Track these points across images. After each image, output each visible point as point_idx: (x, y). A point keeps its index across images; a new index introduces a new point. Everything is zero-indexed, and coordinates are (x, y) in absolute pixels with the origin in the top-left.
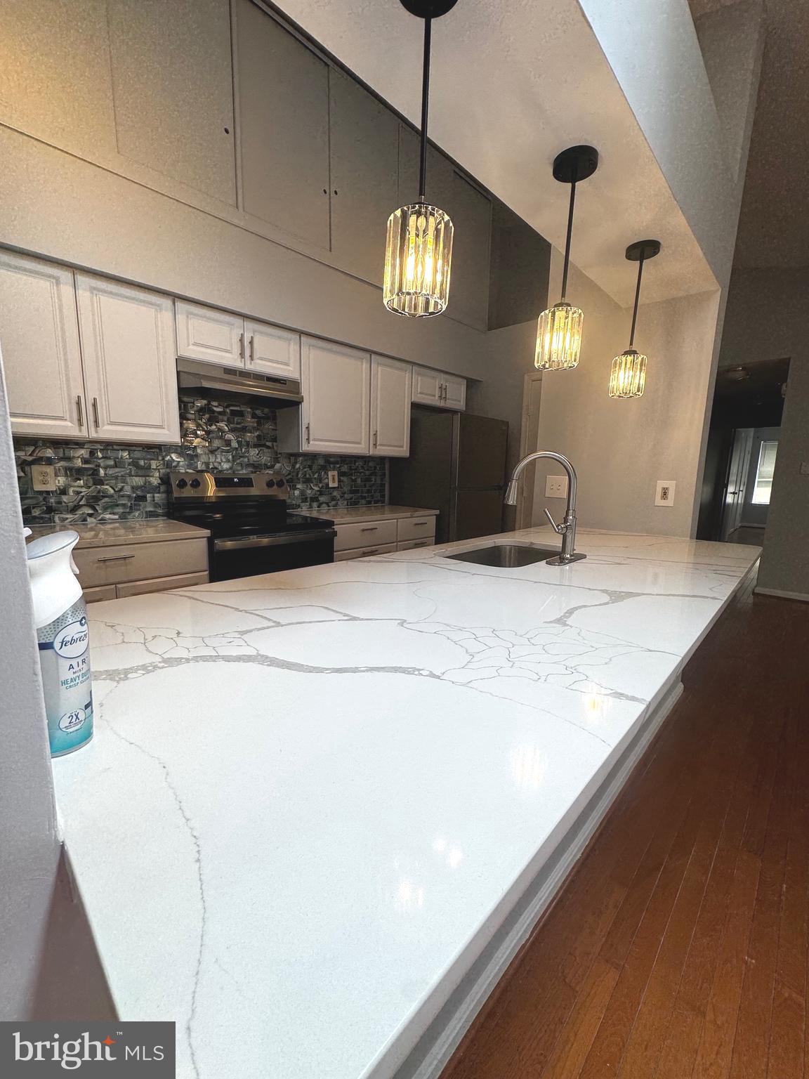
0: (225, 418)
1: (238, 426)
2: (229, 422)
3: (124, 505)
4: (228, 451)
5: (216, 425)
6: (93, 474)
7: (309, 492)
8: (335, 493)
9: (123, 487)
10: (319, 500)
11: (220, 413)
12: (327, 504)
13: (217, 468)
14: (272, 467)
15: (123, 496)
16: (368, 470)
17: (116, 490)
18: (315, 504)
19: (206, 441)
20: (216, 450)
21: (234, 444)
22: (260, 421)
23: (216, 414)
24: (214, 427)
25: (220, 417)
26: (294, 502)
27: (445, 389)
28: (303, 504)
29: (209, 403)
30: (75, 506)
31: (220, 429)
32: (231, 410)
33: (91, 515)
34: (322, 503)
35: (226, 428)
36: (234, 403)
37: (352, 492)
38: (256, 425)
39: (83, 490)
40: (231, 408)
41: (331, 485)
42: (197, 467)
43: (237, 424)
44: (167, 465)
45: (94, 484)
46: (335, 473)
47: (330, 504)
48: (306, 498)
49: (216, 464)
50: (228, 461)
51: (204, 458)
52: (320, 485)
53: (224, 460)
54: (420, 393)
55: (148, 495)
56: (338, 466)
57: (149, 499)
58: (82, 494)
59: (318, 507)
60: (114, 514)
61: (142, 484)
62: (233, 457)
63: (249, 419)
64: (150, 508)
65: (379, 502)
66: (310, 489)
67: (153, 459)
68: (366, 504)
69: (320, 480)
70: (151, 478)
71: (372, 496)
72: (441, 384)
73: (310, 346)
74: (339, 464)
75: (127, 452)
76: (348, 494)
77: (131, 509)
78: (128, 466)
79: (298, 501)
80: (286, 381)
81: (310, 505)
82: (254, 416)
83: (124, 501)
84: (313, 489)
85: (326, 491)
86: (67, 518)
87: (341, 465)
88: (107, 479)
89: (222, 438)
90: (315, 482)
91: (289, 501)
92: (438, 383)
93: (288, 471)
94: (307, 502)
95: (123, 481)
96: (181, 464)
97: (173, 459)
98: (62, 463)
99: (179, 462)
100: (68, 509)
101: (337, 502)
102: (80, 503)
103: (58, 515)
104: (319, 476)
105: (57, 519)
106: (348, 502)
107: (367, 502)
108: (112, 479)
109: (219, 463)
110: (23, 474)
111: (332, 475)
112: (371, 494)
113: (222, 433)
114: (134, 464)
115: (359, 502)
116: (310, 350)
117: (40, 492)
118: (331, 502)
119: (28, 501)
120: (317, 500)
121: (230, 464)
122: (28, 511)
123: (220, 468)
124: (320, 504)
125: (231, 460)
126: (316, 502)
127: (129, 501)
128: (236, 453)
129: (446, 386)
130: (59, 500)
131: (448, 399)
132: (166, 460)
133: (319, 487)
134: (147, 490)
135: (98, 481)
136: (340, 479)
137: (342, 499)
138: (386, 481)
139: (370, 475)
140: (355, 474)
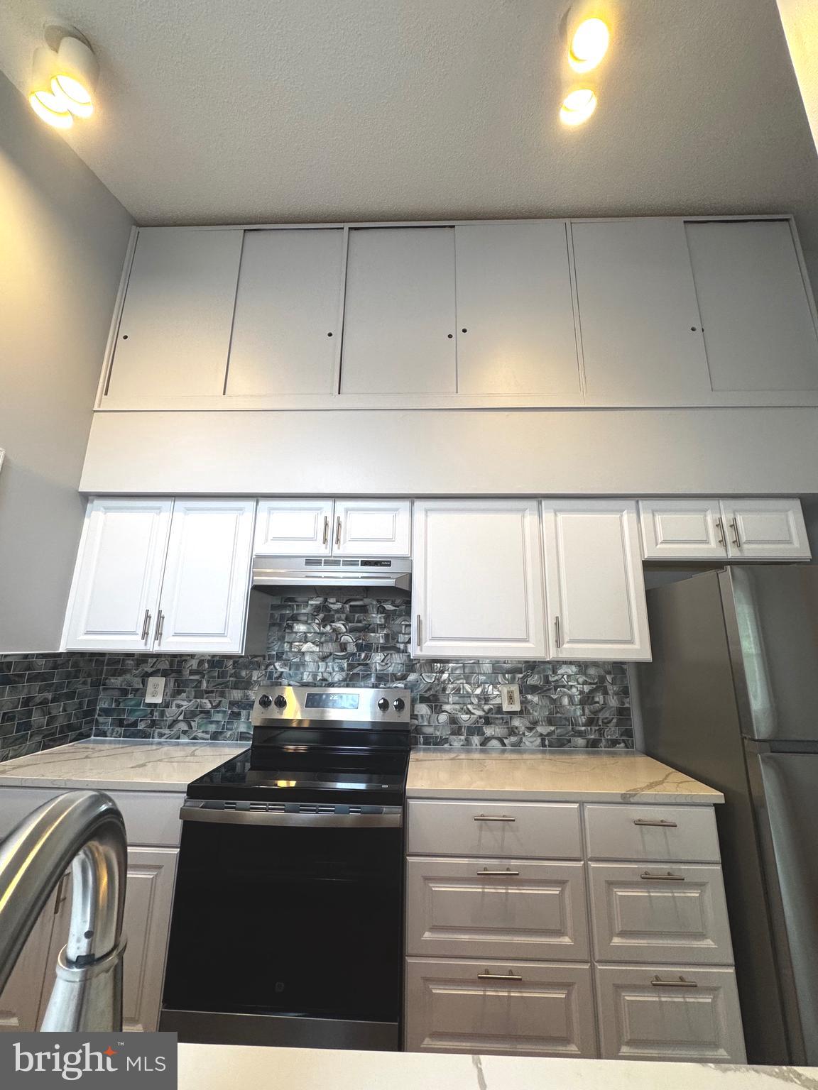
0: (343, 616)
1: (360, 625)
2: (348, 620)
3: (218, 722)
4: (343, 658)
5: (331, 626)
6: (196, 687)
7: (465, 717)
8: (516, 722)
9: (220, 701)
10: (484, 734)
11: (337, 611)
12: (500, 740)
13: (326, 680)
14: (404, 677)
15: (218, 712)
16: (585, 683)
17: (214, 704)
18: (476, 740)
19: (317, 645)
20: (328, 657)
21: (352, 648)
22: (389, 616)
23: (332, 613)
24: (328, 628)
25: (336, 616)
26: (438, 733)
27: (734, 526)
28: (454, 737)
29: (326, 600)
30: (174, 721)
31: (334, 630)
32: (351, 606)
33: (185, 732)
34: (488, 739)
35: (343, 627)
36: (353, 597)
37: (550, 721)
38: (383, 620)
39: (185, 703)
40: (352, 603)
41: (506, 708)
42: (302, 678)
43: (357, 622)
44: (269, 676)
45: (195, 697)
46: (515, 688)
47: (506, 741)
48: (460, 728)
49: (326, 675)
50: (342, 670)
51: (311, 667)
52: (486, 707)
53: (336, 669)
55: (244, 713)
56: (521, 676)
57: (243, 718)
58: (183, 708)
59: (481, 745)
60: (206, 732)
61: (240, 698)
62: (349, 665)
63: (374, 615)
64: (243, 728)
65: (619, 744)
66: (467, 714)
67: (256, 669)
68: (587, 747)
69: (485, 698)
70: (250, 692)
71: (601, 732)
72: (720, 519)
73: (427, 511)
74: (521, 673)
75: (231, 662)
76: (542, 725)
77: (223, 729)
78: (230, 677)
79: (444, 732)
80: (390, 561)
81: (467, 739)
82: (382, 610)
83: (218, 717)
84: (473, 714)
85: (497, 718)
86: (165, 734)
87: (526, 677)
88: (207, 692)
89: (336, 641)
90: (475, 701)
91: (429, 730)
92: (710, 519)
93: (429, 685)
94: (461, 735)
95: (222, 694)
96: (284, 675)
97: (276, 669)
98: (174, 675)
99: (282, 672)
100: (168, 723)
101: (521, 739)
102: (179, 718)
103: (158, 730)
104: (483, 692)
105: (156, 734)
106: (543, 740)
107: (590, 742)
108: (212, 692)
109: (330, 673)
110: (141, 686)
111: (509, 692)
112: (597, 728)
113: (337, 635)
114: (236, 675)
115: (569, 741)
116: (427, 516)
117: (150, 705)
118: (507, 738)
119: (137, 713)
120: (480, 732)
121: (344, 674)
122: (135, 724)
123: (330, 680)
124: (485, 740)
125: (346, 668)
126: (478, 735)
127: (224, 718)
128: (353, 659)
129: (735, 520)
130: (162, 714)
131: (748, 542)
132: (269, 670)
133: (484, 711)
134: (243, 705)
135: (199, 694)
136: (526, 698)
137: (531, 734)
138: (633, 703)
139: (591, 691)
140: (556, 690)
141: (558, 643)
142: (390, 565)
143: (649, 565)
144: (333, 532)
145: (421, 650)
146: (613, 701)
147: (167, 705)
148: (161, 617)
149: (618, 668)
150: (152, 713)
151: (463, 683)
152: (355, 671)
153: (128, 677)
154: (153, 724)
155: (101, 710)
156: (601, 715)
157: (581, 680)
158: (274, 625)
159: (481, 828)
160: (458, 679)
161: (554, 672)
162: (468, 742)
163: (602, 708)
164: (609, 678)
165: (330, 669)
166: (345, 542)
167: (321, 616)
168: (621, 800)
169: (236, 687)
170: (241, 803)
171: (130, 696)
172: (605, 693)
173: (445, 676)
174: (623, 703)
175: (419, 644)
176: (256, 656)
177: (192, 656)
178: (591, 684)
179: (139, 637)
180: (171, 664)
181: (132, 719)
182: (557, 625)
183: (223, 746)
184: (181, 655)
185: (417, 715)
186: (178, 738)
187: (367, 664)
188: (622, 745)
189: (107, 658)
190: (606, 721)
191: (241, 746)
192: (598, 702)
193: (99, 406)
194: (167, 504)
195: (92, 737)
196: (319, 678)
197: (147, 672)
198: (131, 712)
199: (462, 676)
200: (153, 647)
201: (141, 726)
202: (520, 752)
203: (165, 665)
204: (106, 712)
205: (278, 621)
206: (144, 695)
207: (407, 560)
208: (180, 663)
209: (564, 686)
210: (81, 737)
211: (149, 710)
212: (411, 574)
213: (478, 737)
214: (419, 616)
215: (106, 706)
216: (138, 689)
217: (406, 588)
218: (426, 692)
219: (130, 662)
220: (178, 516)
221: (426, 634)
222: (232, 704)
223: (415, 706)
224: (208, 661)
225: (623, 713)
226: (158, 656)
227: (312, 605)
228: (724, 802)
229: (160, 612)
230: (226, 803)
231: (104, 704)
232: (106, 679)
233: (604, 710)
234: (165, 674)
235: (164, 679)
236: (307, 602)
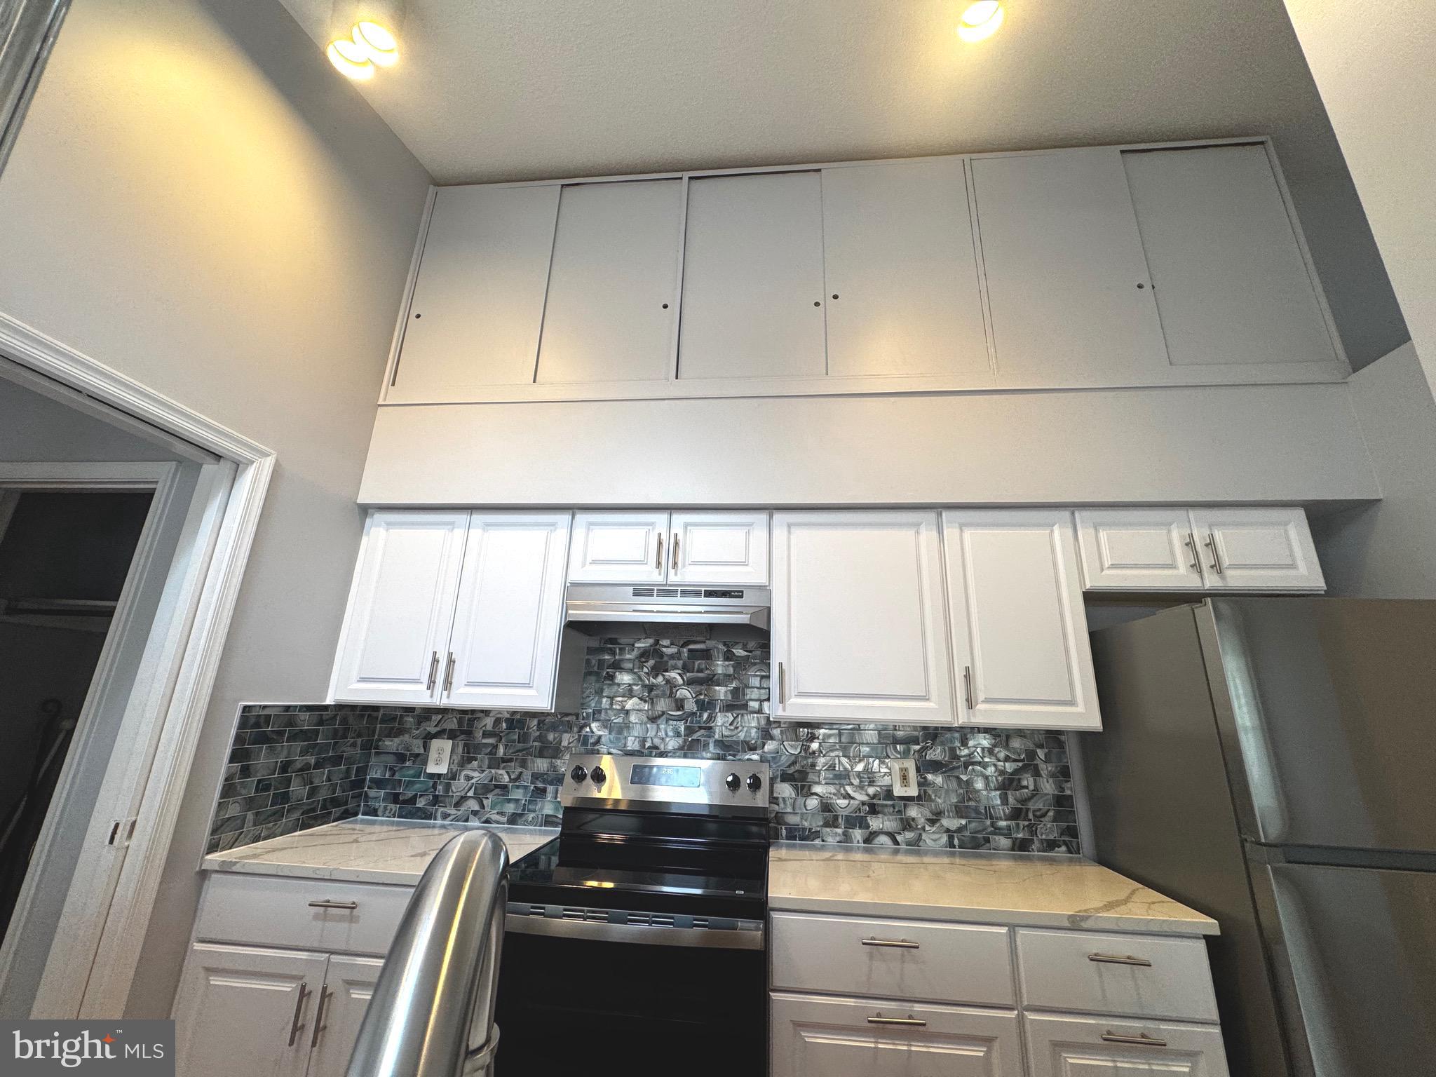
0: (680, 663)
1: (701, 675)
2: (685, 668)
3: (517, 801)
4: (679, 719)
5: (663, 676)
6: (490, 753)
7: (843, 802)
8: (913, 812)
9: (521, 773)
10: (868, 827)
11: (672, 657)
12: (891, 835)
13: (656, 748)
14: (759, 747)
15: (518, 787)
16: (1007, 759)
17: (512, 777)
18: (858, 834)
19: (645, 701)
20: (659, 717)
21: (691, 706)
22: (739, 664)
23: (665, 659)
24: (660, 679)
25: (671, 662)
26: (806, 824)
27: (1211, 544)
28: (828, 830)
29: (657, 642)
30: (462, 797)
31: (668, 681)
32: (690, 651)
33: (475, 813)
34: (875, 834)
35: (679, 677)
36: (694, 639)
37: (959, 812)
38: (731, 670)
39: (476, 774)
40: (691, 647)
41: (898, 791)
42: (625, 745)
43: (698, 672)
44: (584, 740)
45: (489, 767)
46: (910, 765)
47: (899, 838)
48: (836, 818)
49: (657, 741)
50: (678, 734)
51: (637, 731)
52: (871, 791)
53: (671, 734)
54: (1113, 566)
55: (550, 789)
56: (917, 747)
57: (549, 797)
58: (473, 781)
59: (865, 842)
60: (502, 814)
61: (546, 769)
62: (687, 728)
63: (719, 663)
64: (548, 810)
65: (1059, 846)
66: (844, 798)
67: (566, 732)
68: (1013, 849)
69: (869, 778)
70: (559, 761)
71: (1032, 830)
72: (1191, 536)
73: (789, 526)
74: (919, 744)
75: (535, 722)
76: (949, 817)
77: (524, 810)
78: (533, 741)
79: (815, 823)
80: (742, 592)
81: (845, 834)
82: (728, 656)
83: (518, 794)
84: (853, 798)
85: (886, 805)
86: (449, 815)
87: (924, 749)
88: (504, 760)
89: (670, 696)
90: (856, 782)
91: (793, 820)
92: (1177, 535)
93: (793, 758)
94: (836, 827)
95: (523, 764)
96: (603, 740)
97: (592, 732)
98: (463, 737)
99: (600, 737)
100: (454, 801)
101: (920, 834)
102: (468, 794)
103: (441, 809)
104: (866, 770)
105: (439, 815)
106: (951, 838)
107: (1017, 844)
108: (510, 760)
109: (663, 739)
110: (422, 751)
111: (901, 769)
112: (1026, 823)
113: (671, 688)
114: (540, 738)
115: (987, 840)
116: (789, 532)
117: (432, 776)
118: (900, 834)
119: (417, 786)
120: (863, 824)
121: (680, 740)
122: (413, 800)
123: (662, 748)
124: (869, 836)
125: (683, 733)
126: (860, 828)
127: (525, 795)
128: (692, 722)
129: (1212, 536)
130: (448, 787)
131: (1233, 566)
132: (583, 733)
133: (868, 795)
134: (550, 779)
135: (496, 763)
136: (925, 778)
137: (934, 829)
138: (1076, 788)
139: (1016, 772)
140: (966, 768)
141: (970, 703)
142: (741, 597)
143: (1093, 599)
144: (668, 554)
145: (784, 710)
146: (1048, 786)
147: (453, 776)
148: (451, 662)
149: (1054, 738)
150: (434, 786)
151: (838, 757)
152: (695, 737)
153: (406, 737)
154: (436, 800)
155: (372, 780)
156: (1032, 805)
157: (1002, 755)
158: (589, 673)
159: (871, 957)
160: (832, 751)
161: (964, 743)
162: (847, 838)
163: (1033, 796)
164: (1041, 753)
165: (662, 734)
166: (684, 566)
167: (651, 663)
168: (1067, 924)
169: (541, 755)
170: (550, 908)
171: (408, 764)
172: (1037, 773)
173: (815, 746)
174: (1062, 790)
175: (782, 700)
176: (567, 715)
177: (486, 712)
178: (1015, 761)
179: (424, 687)
180: (460, 722)
181: (410, 794)
182: (968, 677)
183: (525, 832)
184: (473, 711)
185: (777, 798)
186: (467, 820)
187: (710, 728)
188: (1063, 848)
189: (382, 712)
190: (1038, 813)
191: (546, 833)
192: (1026, 787)
193: (385, 400)
194: (462, 518)
195: (360, 816)
196: (648, 745)
197: (429, 733)
198: (409, 784)
199: (838, 747)
200: (440, 699)
201: (421, 803)
202: (918, 853)
203: (452, 724)
204: (378, 783)
205: (596, 668)
206: (425, 762)
207: (764, 590)
208: (471, 721)
209: (979, 763)
210: (344, 816)
211: (431, 782)
212: (769, 609)
213: (860, 831)
214: (780, 664)
215: (378, 776)
216: (418, 755)
217: (763, 626)
218: (789, 766)
219: (410, 719)
220: (475, 533)
221: (790, 688)
222: (535, 777)
223: (775, 786)
224: (507, 720)
225: (1063, 803)
226: (444, 711)
227: (639, 648)
228: (1219, 934)
229: (450, 655)
230: (532, 907)
231: (375, 773)
232: (380, 740)
233: (1035, 798)
234: (452, 735)
235: (451, 742)
236: (633, 645)
